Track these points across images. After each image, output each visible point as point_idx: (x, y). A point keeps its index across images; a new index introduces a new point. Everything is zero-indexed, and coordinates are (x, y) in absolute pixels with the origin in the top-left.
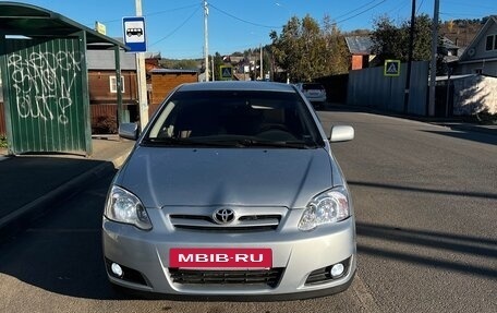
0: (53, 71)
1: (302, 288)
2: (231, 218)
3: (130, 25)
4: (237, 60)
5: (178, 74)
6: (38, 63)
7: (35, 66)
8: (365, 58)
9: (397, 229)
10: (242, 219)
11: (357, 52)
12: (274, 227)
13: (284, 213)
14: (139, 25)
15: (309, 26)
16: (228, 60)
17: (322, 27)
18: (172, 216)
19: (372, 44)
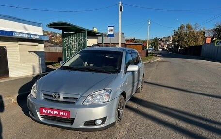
0: (77, 43)
1: (82, 127)
2: (59, 97)
3: (110, 28)
4: (165, 40)
5: (136, 44)
6: (72, 40)
7: (72, 42)
8: (212, 39)
9: (167, 108)
10: (64, 98)
11: (208, 36)
12: (74, 102)
13: (78, 97)
14: (112, 28)
15: (189, 27)
16: (161, 40)
17: (194, 27)
18: (44, 95)
19: (214, 34)
